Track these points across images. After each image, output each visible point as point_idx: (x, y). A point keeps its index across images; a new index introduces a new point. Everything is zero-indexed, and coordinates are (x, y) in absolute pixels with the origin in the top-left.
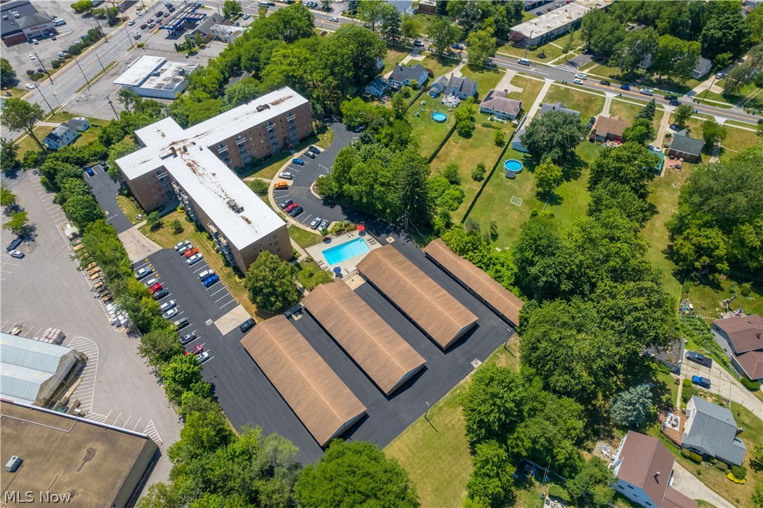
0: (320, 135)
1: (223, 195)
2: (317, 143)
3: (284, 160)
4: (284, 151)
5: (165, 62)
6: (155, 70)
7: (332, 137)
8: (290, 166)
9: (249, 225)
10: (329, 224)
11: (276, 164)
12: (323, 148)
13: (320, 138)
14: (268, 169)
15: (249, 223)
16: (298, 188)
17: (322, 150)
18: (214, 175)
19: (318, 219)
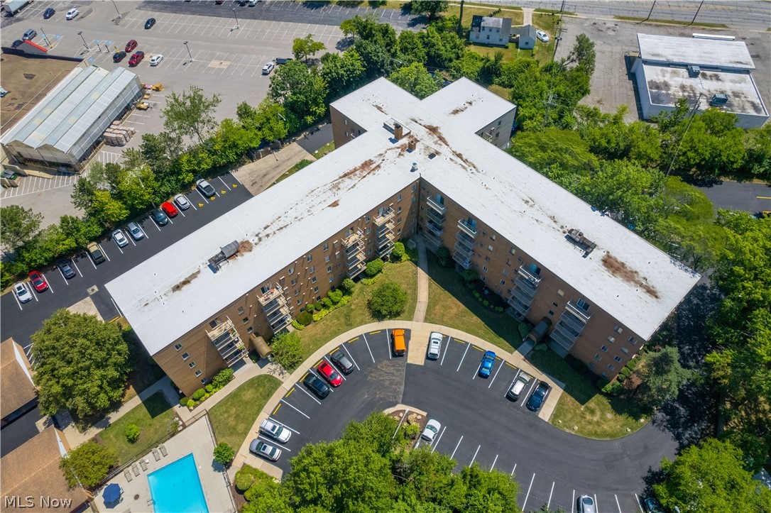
0: (605, 401)
1: (268, 231)
2: (569, 399)
3: (492, 335)
4: (523, 328)
5: (747, 71)
6: (702, 67)
7: (605, 434)
8: (473, 349)
9: (170, 288)
10: (273, 461)
11: (475, 319)
12: (556, 415)
13: (592, 404)
14: (455, 306)
15: (177, 288)
16: (400, 377)
17: (546, 413)
18: (335, 204)
19: (285, 435)
